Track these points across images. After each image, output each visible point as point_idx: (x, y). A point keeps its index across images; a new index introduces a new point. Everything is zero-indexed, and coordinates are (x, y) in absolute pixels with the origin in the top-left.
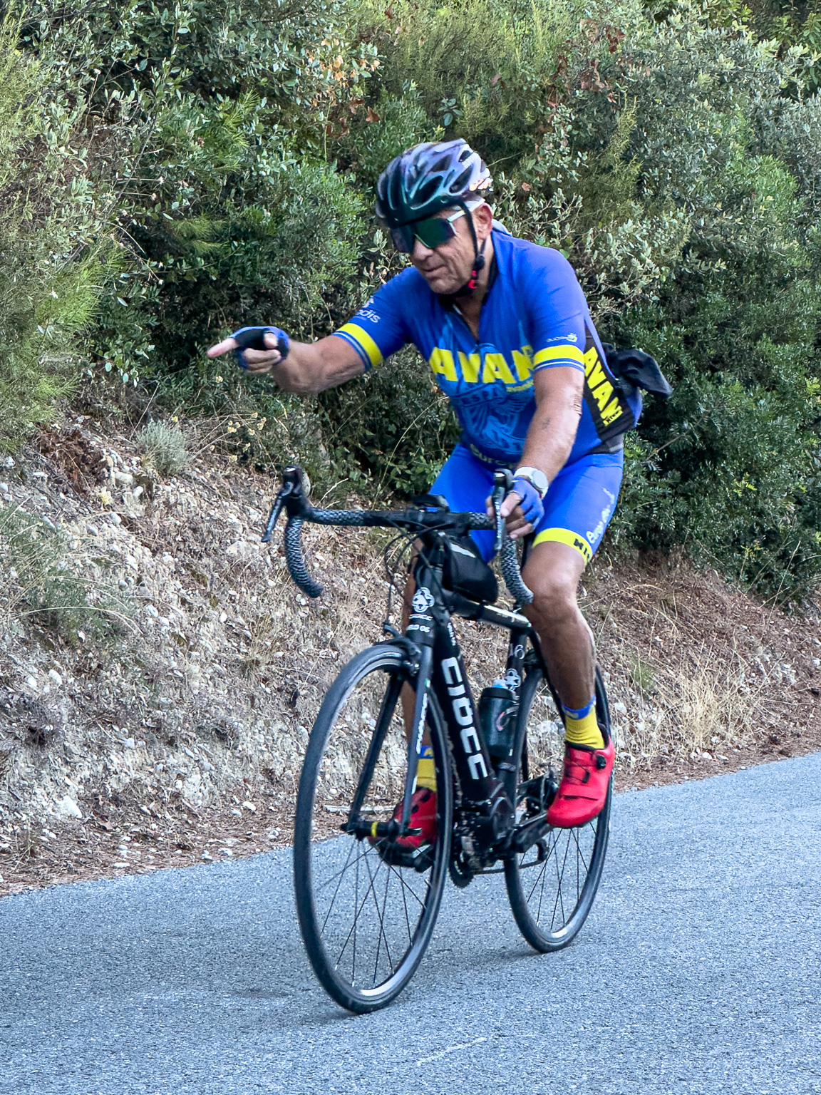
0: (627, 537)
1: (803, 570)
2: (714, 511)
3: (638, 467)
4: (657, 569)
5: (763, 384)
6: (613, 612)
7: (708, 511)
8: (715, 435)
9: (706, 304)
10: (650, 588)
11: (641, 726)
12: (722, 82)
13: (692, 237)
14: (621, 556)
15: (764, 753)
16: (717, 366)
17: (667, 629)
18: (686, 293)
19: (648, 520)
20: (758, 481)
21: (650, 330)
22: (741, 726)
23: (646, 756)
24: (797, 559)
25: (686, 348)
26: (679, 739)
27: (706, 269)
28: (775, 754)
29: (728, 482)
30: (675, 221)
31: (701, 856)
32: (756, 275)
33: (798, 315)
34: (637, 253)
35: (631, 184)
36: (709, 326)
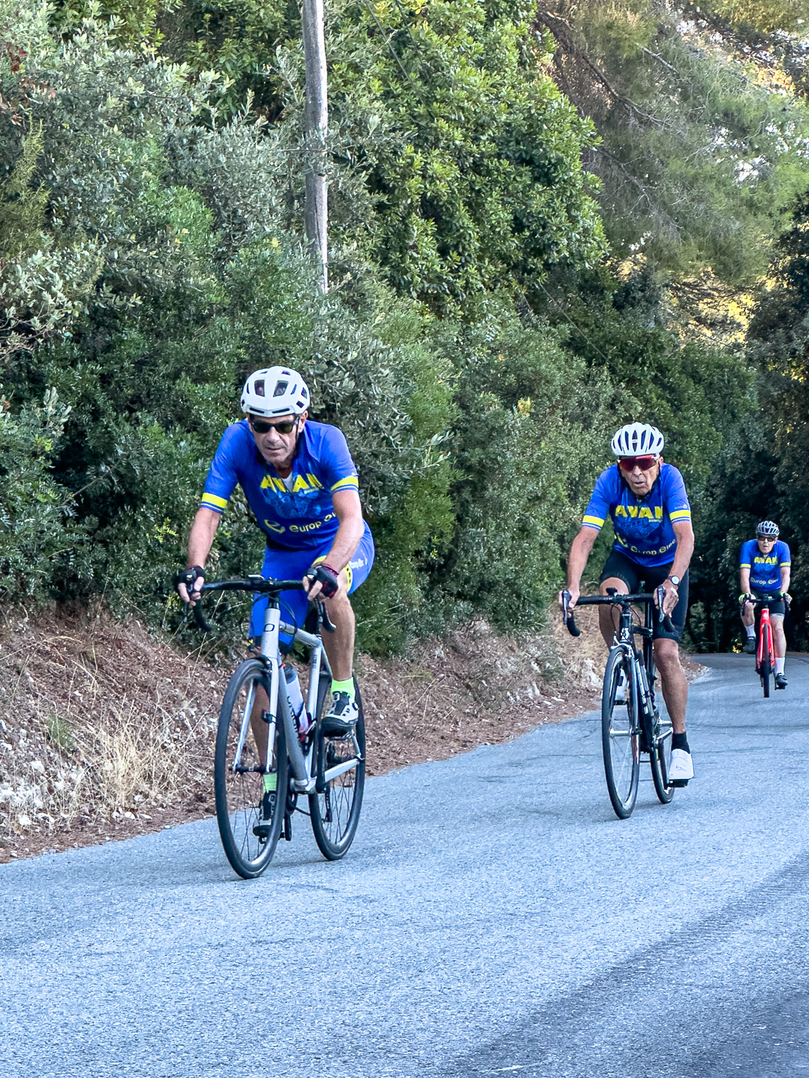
0: (43, 586)
1: (228, 619)
2: (134, 558)
3: (53, 512)
4: (76, 620)
5: (183, 425)
6: (29, 666)
7: (128, 558)
8: (134, 478)
9: (123, 341)
10: (69, 641)
11: (60, 785)
12: (131, 107)
13: (106, 270)
14: (36, 607)
15: (189, 811)
16: (135, 407)
17: (87, 683)
18: (101, 329)
19: (65, 569)
20: (180, 526)
21: (64, 368)
22: (165, 784)
23: (65, 816)
24: (222, 608)
25: (102, 387)
26: (100, 798)
27: (121, 304)
28: (201, 812)
29: (149, 528)
30: (86, 253)
31: (119, 918)
32: (174, 312)
33: (218, 353)
34: (48, 286)
35: (39, 211)
36: (126, 364)
